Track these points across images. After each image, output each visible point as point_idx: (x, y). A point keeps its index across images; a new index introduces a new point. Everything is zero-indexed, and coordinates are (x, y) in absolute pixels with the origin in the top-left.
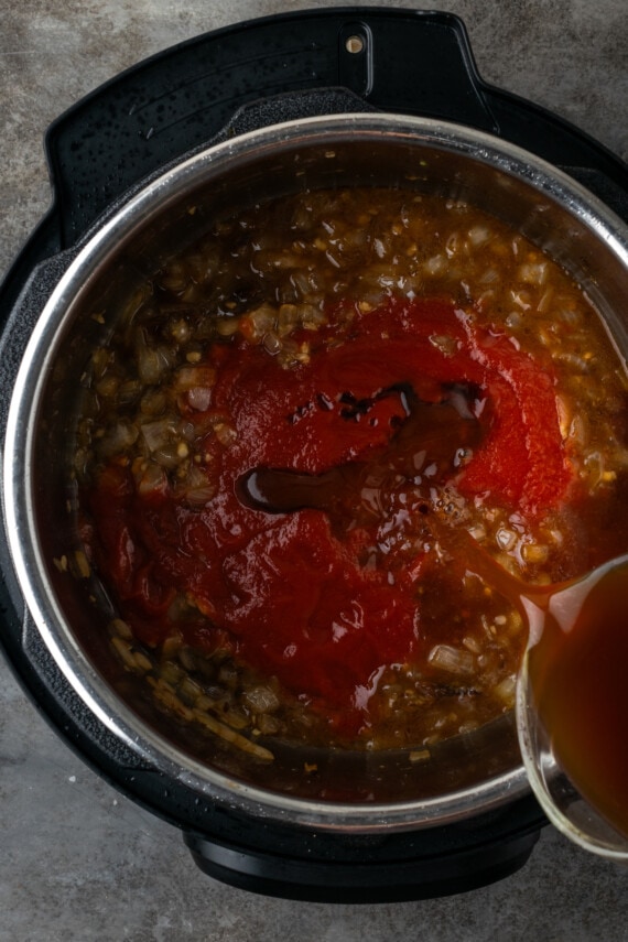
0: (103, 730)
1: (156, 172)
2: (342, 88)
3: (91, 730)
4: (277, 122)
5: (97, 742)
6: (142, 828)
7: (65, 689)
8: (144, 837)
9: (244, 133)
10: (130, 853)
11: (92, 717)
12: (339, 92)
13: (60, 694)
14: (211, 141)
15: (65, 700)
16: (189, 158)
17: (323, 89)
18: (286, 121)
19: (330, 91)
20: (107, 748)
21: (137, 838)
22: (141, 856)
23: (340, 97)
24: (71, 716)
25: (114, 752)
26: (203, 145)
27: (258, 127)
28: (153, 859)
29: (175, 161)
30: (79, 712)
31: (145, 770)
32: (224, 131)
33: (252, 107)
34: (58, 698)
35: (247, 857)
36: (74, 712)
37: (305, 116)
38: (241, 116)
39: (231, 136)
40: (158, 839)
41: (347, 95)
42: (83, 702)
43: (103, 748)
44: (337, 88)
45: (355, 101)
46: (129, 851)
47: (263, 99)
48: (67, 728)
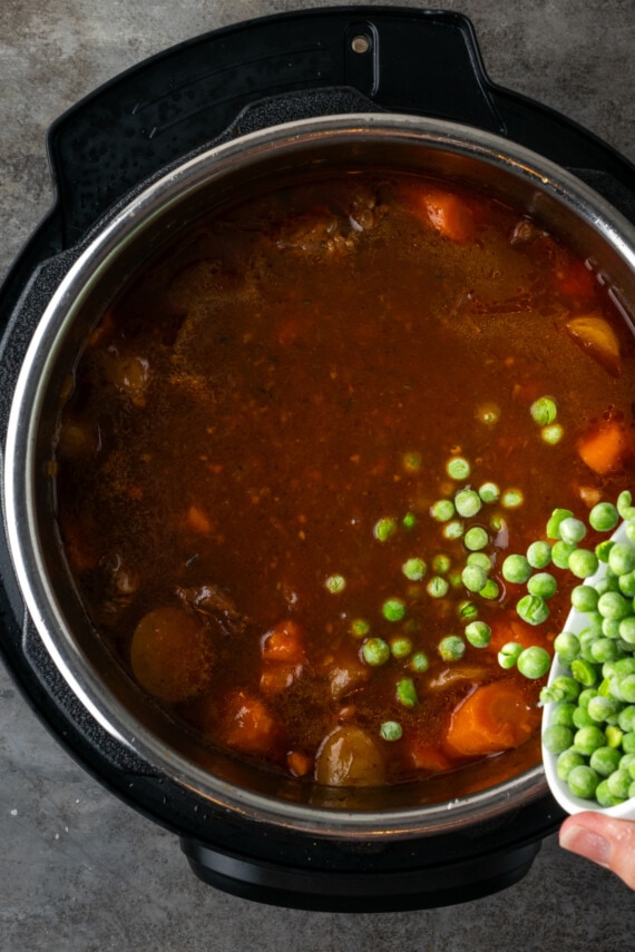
0: (103, 734)
1: (160, 171)
2: (348, 87)
3: (91, 734)
4: (283, 122)
5: (97, 746)
6: (85, 863)
7: (65, 693)
8: (86, 872)
9: (249, 132)
10: (72, 888)
11: (92, 721)
12: (345, 91)
13: (60, 698)
14: (216, 140)
15: (65, 704)
16: (193, 157)
17: (329, 88)
18: (292, 120)
19: (337, 91)
20: (107, 753)
21: (79, 872)
22: (82, 890)
23: (346, 96)
24: (71, 719)
25: (114, 757)
26: (208, 144)
27: (264, 127)
28: (95, 893)
29: (179, 160)
30: (79, 716)
31: (145, 775)
32: (229, 130)
33: (258, 105)
34: (57, 702)
35: (246, 864)
36: (74, 716)
37: (311, 116)
38: (246, 115)
39: (235, 135)
40: (100, 874)
41: (354, 96)
42: (83, 706)
43: (103, 753)
44: (343, 87)
45: (361, 100)
46: (71, 886)
47: (268, 98)
48: (65, 733)
